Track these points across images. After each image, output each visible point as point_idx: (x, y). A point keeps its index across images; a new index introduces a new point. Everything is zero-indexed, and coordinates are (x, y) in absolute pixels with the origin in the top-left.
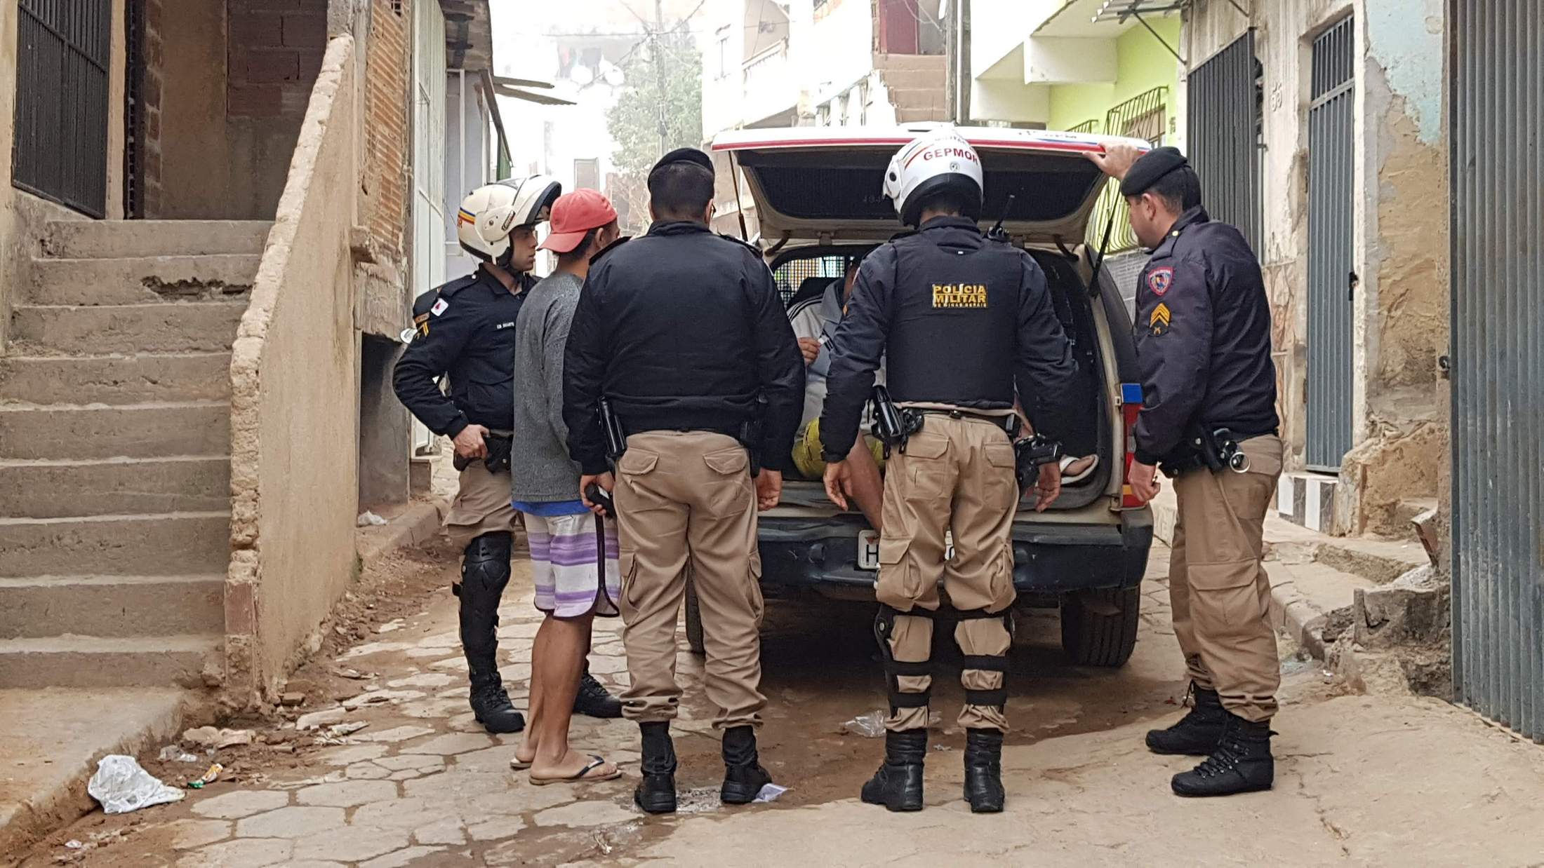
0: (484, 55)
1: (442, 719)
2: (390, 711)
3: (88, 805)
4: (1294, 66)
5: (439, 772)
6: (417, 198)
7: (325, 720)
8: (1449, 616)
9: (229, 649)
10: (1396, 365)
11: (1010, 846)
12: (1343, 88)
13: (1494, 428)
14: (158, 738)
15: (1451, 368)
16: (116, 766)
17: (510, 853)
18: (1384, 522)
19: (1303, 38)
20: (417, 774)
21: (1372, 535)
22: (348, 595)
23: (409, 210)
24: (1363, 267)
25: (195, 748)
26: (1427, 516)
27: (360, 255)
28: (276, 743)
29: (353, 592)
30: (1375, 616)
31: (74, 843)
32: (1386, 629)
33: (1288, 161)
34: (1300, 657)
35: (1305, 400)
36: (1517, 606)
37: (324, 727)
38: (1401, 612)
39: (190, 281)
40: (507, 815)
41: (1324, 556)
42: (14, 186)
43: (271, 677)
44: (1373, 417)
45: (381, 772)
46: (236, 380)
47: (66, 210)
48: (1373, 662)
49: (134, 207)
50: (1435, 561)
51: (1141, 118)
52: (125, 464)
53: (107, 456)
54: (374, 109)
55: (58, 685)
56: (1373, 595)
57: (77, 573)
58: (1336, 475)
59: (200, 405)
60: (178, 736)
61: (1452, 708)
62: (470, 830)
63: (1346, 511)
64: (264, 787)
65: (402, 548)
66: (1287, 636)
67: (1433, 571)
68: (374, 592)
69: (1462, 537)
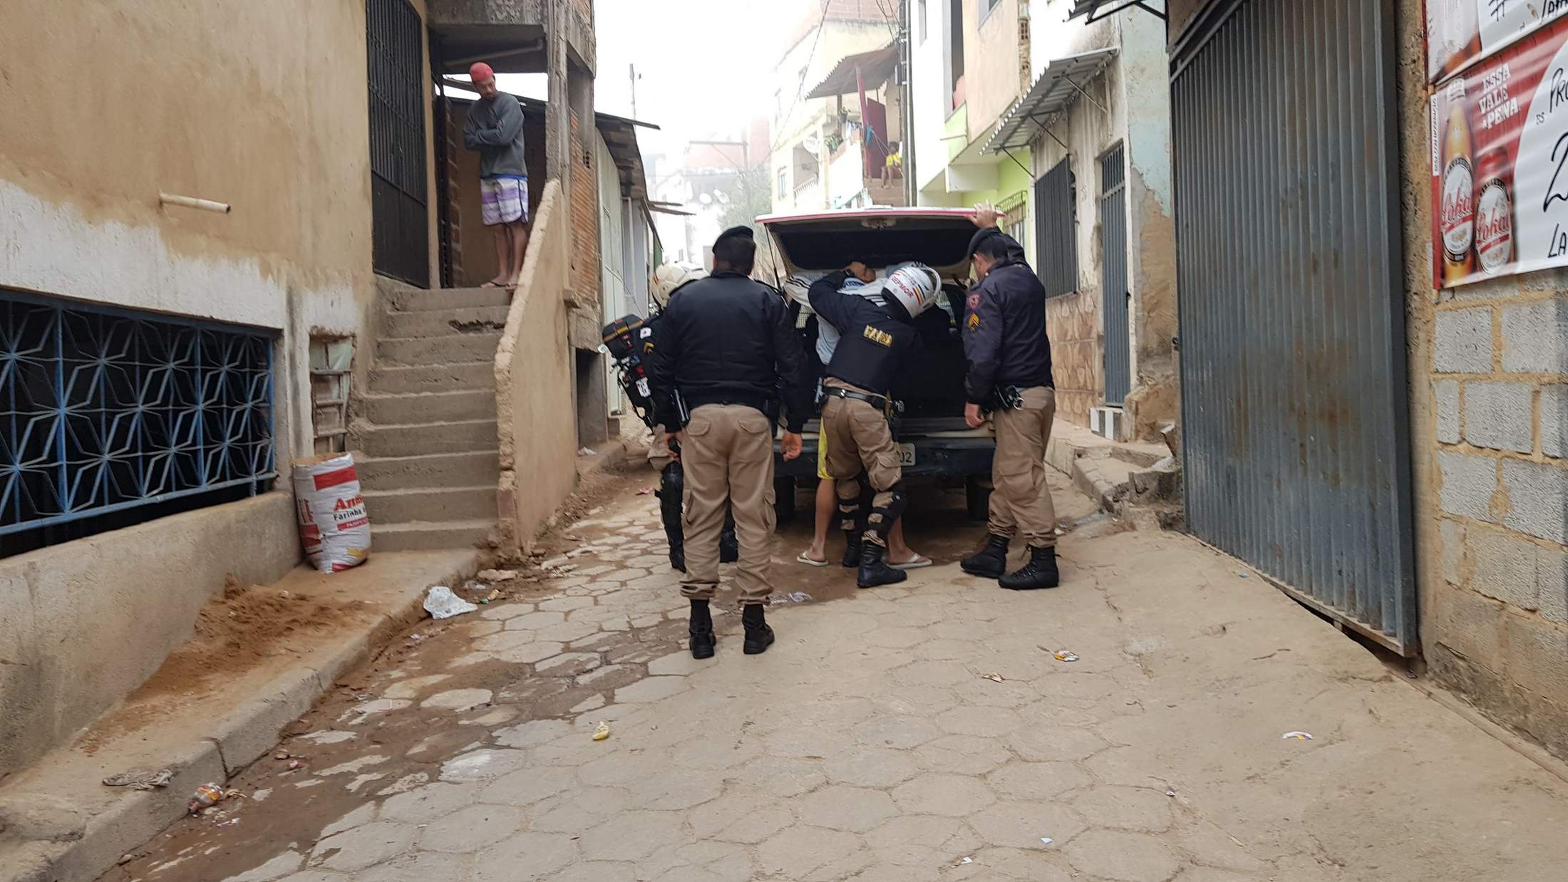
0: (642, 189)
1: (622, 561)
2: (592, 558)
3: (424, 615)
4: (1092, 175)
5: (618, 590)
6: (605, 272)
7: (556, 564)
8: (1183, 486)
9: (501, 526)
10: (1153, 344)
11: (931, 622)
12: (1119, 187)
13: (1202, 377)
14: (464, 576)
15: (1178, 343)
16: (438, 593)
17: (653, 635)
18: (1149, 434)
19: (1097, 159)
20: (605, 592)
21: (1142, 441)
22: (572, 494)
23: (600, 279)
24: (1133, 289)
25: (485, 581)
26: (1169, 429)
27: (570, 305)
28: (529, 577)
29: (575, 492)
30: (1140, 487)
31: (416, 636)
32: (1147, 493)
33: (1091, 230)
34: (1101, 511)
35: (1104, 367)
36: (1217, 477)
37: (556, 568)
38: (1155, 484)
39: (475, 322)
40: (654, 613)
41: (1116, 454)
42: (375, 272)
43: (526, 542)
44: (1141, 374)
45: (586, 592)
46: (497, 376)
47: (406, 285)
48: (1140, 512)
49: (447, 282)
50: (1174, 455)
51: (1013, 210)
52: (442, 426)
53: (432, 421)
54: (576, 221)
55: (409, 549)
56: (1139, 475)
57: (418, 486)
58: (1121, 407)
59: (482, 392)
60: (475, 576)
61: (1185, 537)
62: (632, 623)
63: (1127, 429)
64: (521, 602)
65: (603, 467)
66: (1094, 500)
67: (1173, 460)
68: (586, 492)
69: (1188, 441)
